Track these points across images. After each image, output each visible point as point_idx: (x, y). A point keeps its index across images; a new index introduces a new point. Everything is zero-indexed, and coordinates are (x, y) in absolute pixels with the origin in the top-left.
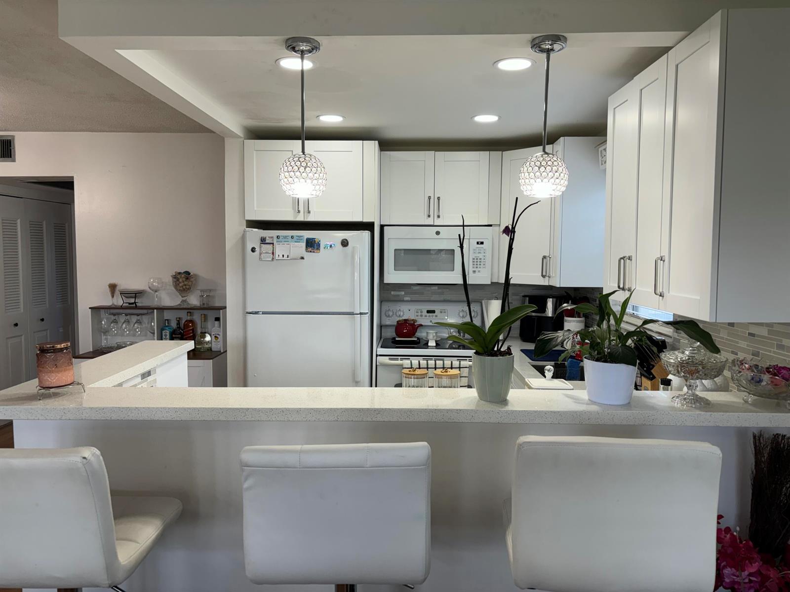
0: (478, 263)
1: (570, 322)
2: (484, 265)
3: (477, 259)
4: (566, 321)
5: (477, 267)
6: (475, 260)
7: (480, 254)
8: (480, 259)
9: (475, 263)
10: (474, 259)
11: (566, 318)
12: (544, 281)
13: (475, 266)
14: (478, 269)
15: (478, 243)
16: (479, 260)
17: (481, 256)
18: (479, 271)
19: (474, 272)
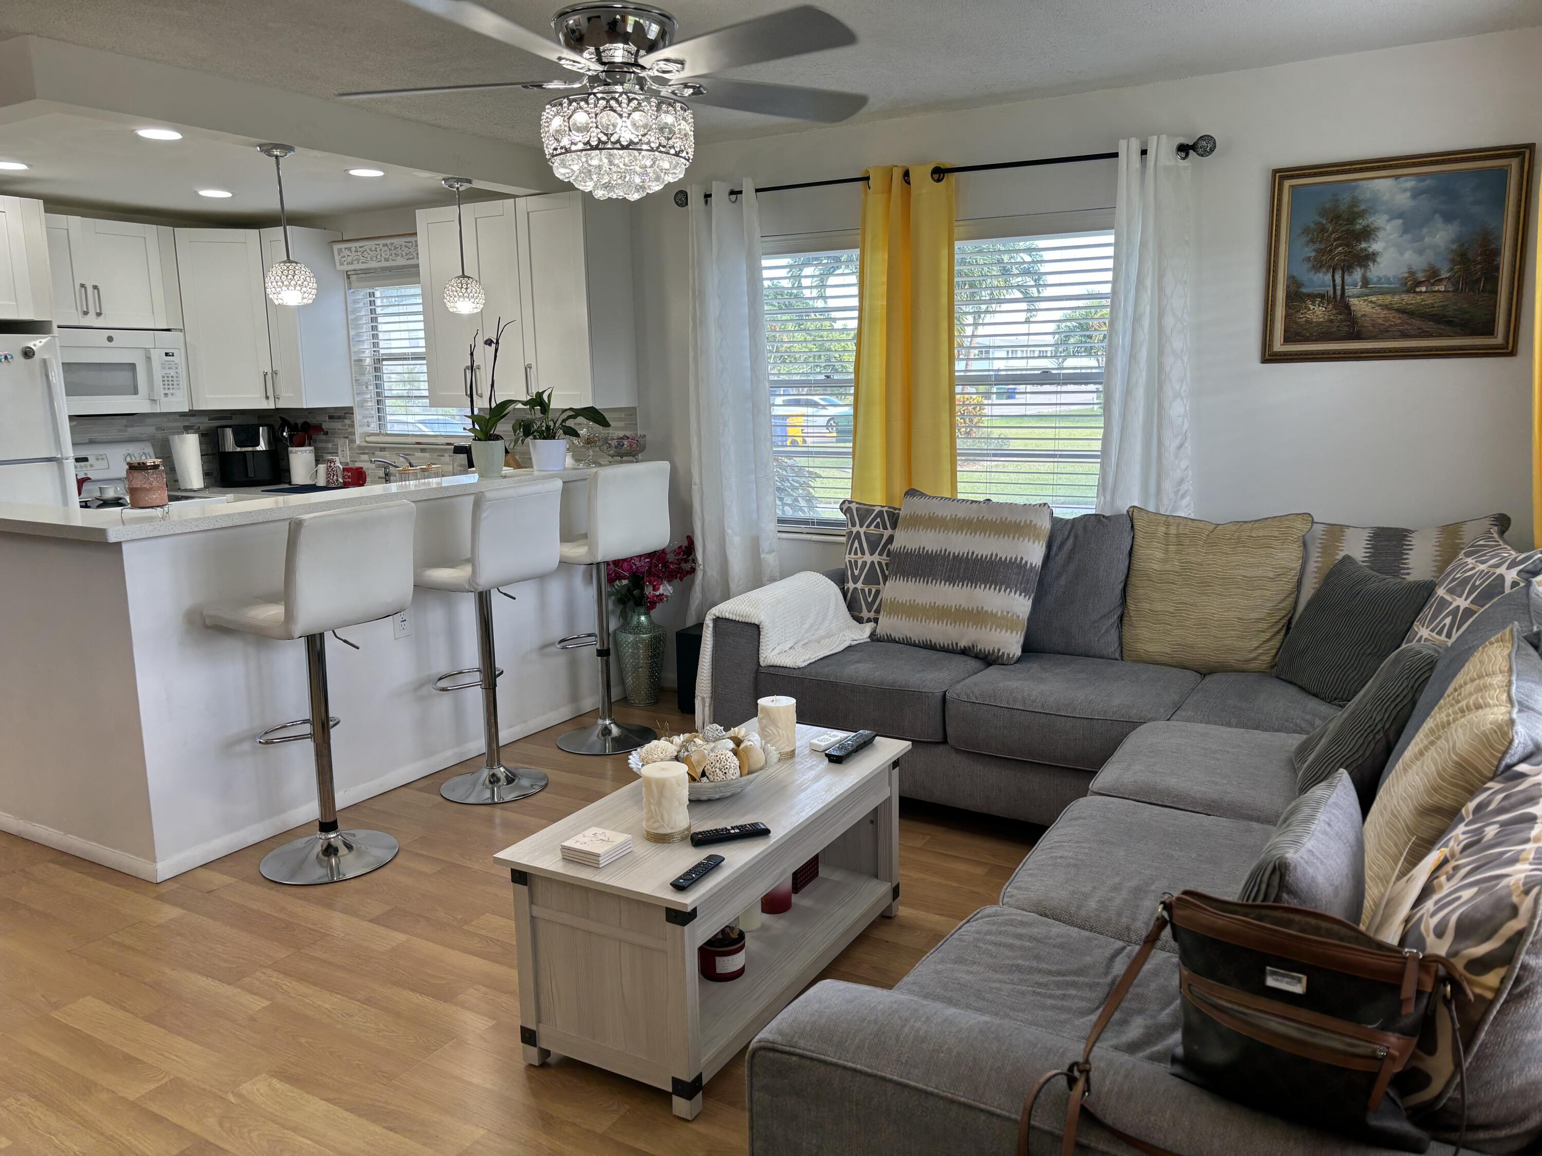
0: (170, 383)
1: (296, 452)
2: (178, 385)
3: (168, 377)
4: (292, 452)
5: (169, 389)
6: (166, 379)
7: (170, 370)
8: (172, 377)
9: (166, 383)
10: (163, 377)
11: (290, 449)
12: (268, 404)
13: (166, 387)
14: (172, 391)
15: (167, 354)
16: (170, 379)
17: (172, 372)
18: (172, 394)
19: (166, 394)
